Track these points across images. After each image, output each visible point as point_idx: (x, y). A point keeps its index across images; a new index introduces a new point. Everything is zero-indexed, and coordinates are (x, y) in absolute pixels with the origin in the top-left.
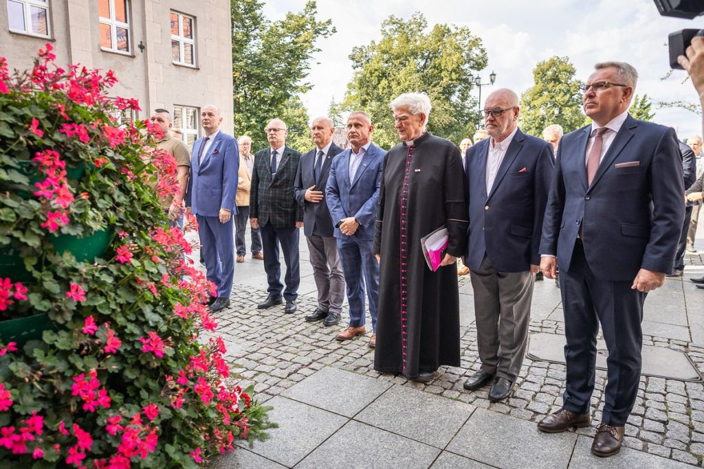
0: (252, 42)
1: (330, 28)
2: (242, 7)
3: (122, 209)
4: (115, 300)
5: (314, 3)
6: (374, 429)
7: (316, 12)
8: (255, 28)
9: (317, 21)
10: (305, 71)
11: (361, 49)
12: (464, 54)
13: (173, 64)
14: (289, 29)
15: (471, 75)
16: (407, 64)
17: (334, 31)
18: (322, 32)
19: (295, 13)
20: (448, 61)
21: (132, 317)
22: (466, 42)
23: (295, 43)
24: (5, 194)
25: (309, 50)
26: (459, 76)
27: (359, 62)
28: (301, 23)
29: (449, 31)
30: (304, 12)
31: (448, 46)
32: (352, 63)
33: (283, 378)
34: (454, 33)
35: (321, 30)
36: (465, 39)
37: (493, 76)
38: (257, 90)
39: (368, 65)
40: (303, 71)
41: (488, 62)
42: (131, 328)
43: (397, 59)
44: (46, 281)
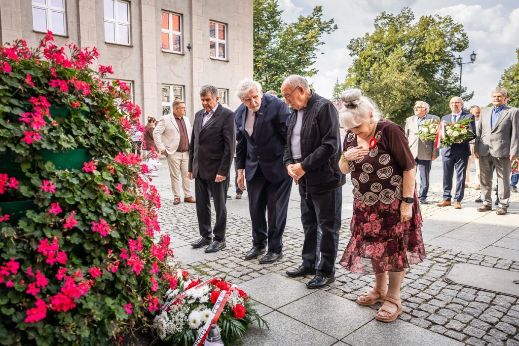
0: (273, 41)
1: (332, 26)
2: (265, 15)
3: (93, 138)
4: (80, 196)
5: (320, 7)
6: (290, 319)
7: (321, 14)
8: (275, 30)
9: (322, 21)
10: (312, 60)
11: (357, 41)
12: (446, 39)
13: (211, 59)
14: (300, 29)
15: (452, 56)
16: (395, 50)
17: (336, 28)
18: (326, 29)
19: (305, 16)
20: (432, 45)
21: (93, 209)
22: (449, 29)
23: (304, 39)
24: (7, 121)
25: (315, 44)
26: (441, 57)
27: (355, 50)
28: (310, 23)
29: (433, 20)
30: (312, 15)
31: (432, 33)
32: (349, 51)
33: (236, 278)
34: (437, 22)
35: (325, 28)
36: (447, 26)
37: (473, 56)
38: (275, 75)
39: (362, 52)
40: (310, 60)
41: (469, 44)
42: (91, 216)
43: (387, 46)
44: (34, 179)
